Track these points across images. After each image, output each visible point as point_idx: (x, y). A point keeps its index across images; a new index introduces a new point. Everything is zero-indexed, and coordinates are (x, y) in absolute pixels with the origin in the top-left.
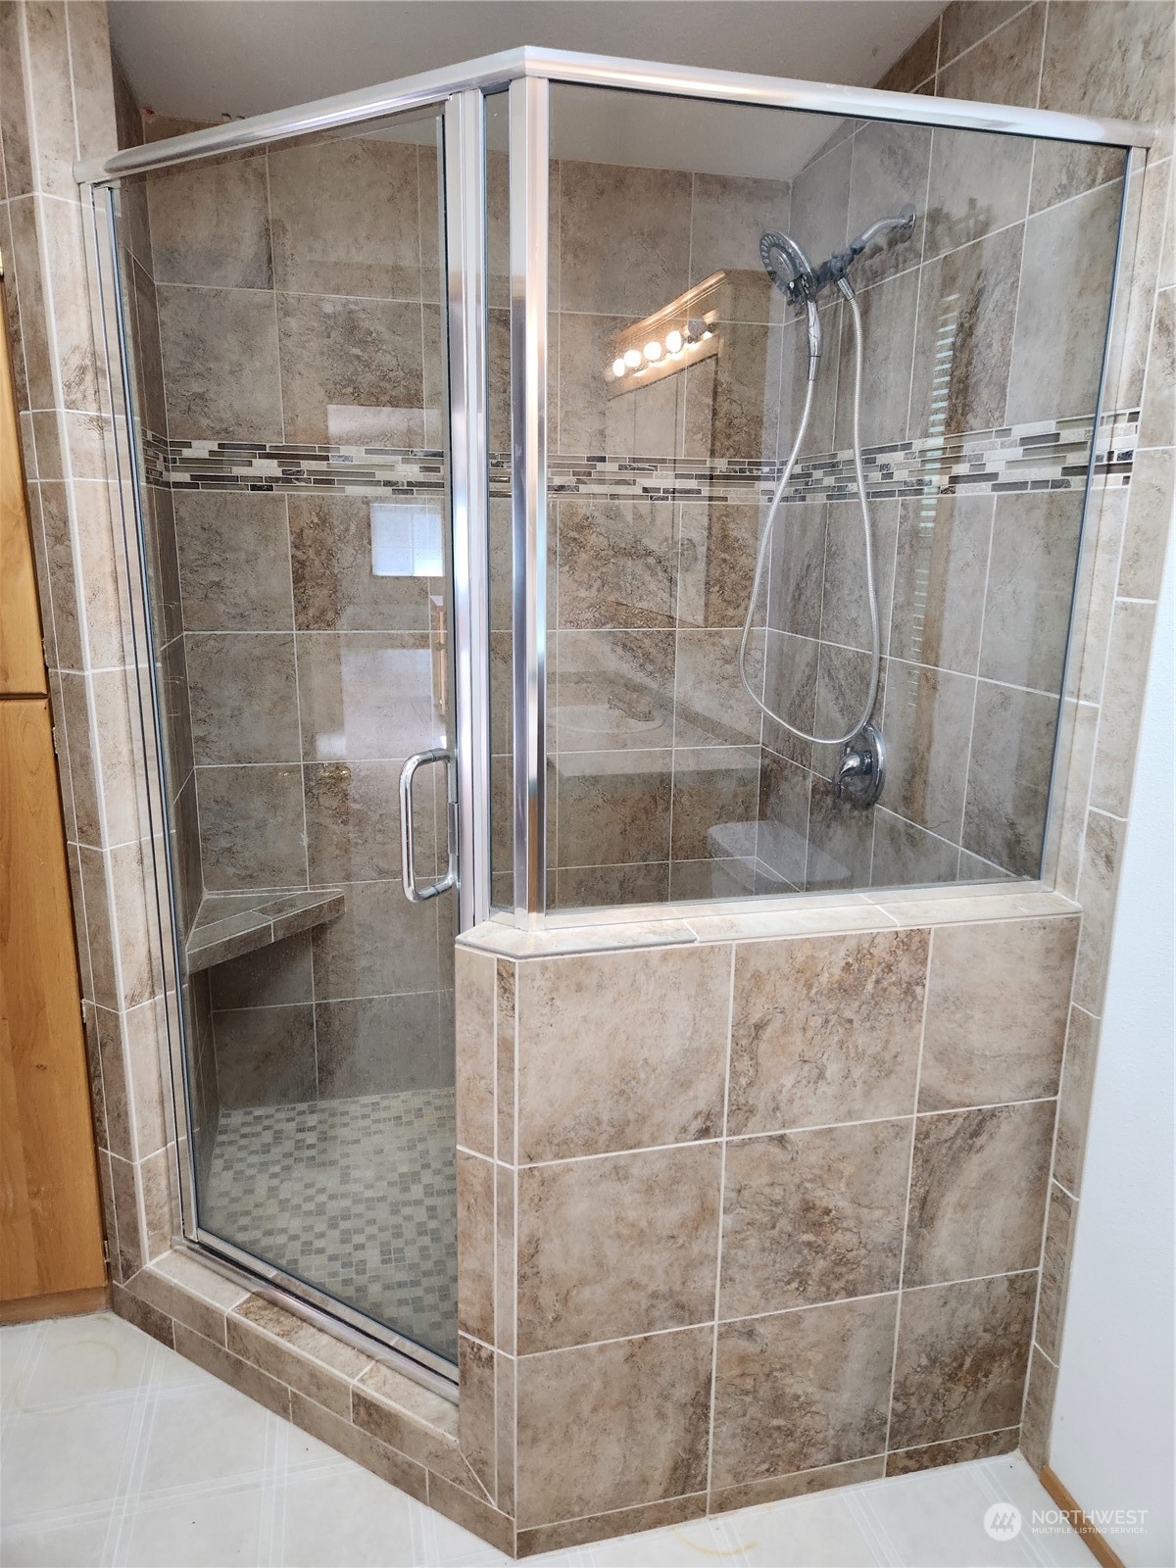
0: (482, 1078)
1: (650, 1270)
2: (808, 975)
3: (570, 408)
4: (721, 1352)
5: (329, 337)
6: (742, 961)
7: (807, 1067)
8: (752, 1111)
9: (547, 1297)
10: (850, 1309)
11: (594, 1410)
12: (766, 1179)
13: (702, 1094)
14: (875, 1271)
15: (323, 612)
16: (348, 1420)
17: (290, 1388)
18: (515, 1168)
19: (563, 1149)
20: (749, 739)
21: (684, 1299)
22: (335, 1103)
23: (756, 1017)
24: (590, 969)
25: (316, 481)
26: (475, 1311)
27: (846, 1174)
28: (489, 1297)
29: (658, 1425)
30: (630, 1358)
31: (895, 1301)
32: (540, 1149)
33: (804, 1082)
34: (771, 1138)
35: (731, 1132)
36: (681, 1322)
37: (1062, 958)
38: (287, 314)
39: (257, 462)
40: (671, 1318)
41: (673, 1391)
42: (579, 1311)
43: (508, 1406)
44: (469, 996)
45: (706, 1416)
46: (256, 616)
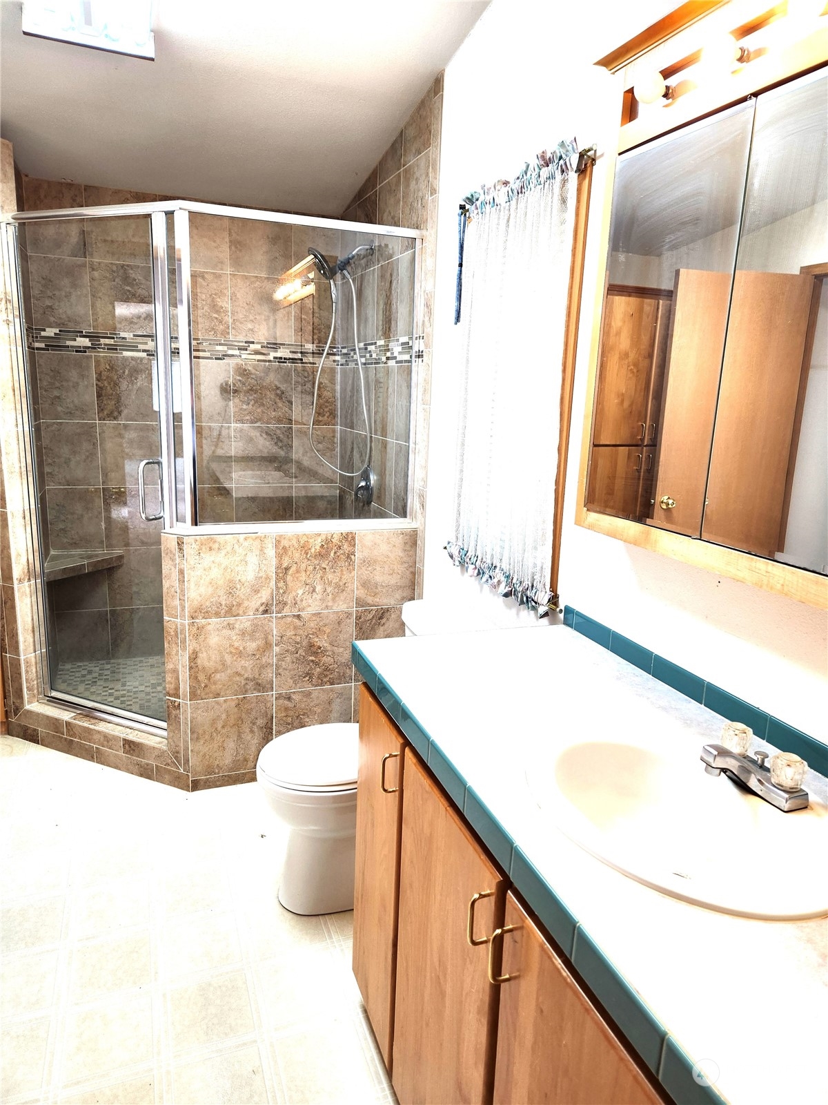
0: (173, 587)
1: (244, 668)
2: (306, 548)
3: (235, 318)
4: (277, 706)
5: (114, 281)
6: (278, 542)
7: (308, 586)
8: (285, 604)
9: (201, 677)
10: (332, 690)
11: (223, 727)
12: (293, 633)
13: (265, 595)
14: (342, 674)
15: (112, 413)
16: (121, 753)
17: (95, 746)
18: (187, 622)
19: (207, 615)
20: (332, 481)
21: (260, 681)
22: (120, 661)
23: (285, 565)
24: (215, 542)
25: (108, 349)
26: (172, 686)
27: (327, 632)
28: (178, 679)
29: (250, 735)
30: (238, 705)
31: (351, 688)
32: (196, 614)
33: (307, 593)
34: (294, 615)
35: (278, 612)
36: (259, 691)
37: (411, 547)
38: (93, 270)
39: (78, 339)
40: (255, 689)
41: (257, 721)
42: (215, 683)
43: (186, 724)
44: (167, 554)
45: (272, 733)
46: (78, 413)
